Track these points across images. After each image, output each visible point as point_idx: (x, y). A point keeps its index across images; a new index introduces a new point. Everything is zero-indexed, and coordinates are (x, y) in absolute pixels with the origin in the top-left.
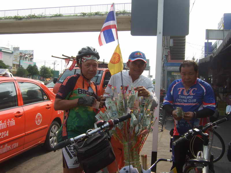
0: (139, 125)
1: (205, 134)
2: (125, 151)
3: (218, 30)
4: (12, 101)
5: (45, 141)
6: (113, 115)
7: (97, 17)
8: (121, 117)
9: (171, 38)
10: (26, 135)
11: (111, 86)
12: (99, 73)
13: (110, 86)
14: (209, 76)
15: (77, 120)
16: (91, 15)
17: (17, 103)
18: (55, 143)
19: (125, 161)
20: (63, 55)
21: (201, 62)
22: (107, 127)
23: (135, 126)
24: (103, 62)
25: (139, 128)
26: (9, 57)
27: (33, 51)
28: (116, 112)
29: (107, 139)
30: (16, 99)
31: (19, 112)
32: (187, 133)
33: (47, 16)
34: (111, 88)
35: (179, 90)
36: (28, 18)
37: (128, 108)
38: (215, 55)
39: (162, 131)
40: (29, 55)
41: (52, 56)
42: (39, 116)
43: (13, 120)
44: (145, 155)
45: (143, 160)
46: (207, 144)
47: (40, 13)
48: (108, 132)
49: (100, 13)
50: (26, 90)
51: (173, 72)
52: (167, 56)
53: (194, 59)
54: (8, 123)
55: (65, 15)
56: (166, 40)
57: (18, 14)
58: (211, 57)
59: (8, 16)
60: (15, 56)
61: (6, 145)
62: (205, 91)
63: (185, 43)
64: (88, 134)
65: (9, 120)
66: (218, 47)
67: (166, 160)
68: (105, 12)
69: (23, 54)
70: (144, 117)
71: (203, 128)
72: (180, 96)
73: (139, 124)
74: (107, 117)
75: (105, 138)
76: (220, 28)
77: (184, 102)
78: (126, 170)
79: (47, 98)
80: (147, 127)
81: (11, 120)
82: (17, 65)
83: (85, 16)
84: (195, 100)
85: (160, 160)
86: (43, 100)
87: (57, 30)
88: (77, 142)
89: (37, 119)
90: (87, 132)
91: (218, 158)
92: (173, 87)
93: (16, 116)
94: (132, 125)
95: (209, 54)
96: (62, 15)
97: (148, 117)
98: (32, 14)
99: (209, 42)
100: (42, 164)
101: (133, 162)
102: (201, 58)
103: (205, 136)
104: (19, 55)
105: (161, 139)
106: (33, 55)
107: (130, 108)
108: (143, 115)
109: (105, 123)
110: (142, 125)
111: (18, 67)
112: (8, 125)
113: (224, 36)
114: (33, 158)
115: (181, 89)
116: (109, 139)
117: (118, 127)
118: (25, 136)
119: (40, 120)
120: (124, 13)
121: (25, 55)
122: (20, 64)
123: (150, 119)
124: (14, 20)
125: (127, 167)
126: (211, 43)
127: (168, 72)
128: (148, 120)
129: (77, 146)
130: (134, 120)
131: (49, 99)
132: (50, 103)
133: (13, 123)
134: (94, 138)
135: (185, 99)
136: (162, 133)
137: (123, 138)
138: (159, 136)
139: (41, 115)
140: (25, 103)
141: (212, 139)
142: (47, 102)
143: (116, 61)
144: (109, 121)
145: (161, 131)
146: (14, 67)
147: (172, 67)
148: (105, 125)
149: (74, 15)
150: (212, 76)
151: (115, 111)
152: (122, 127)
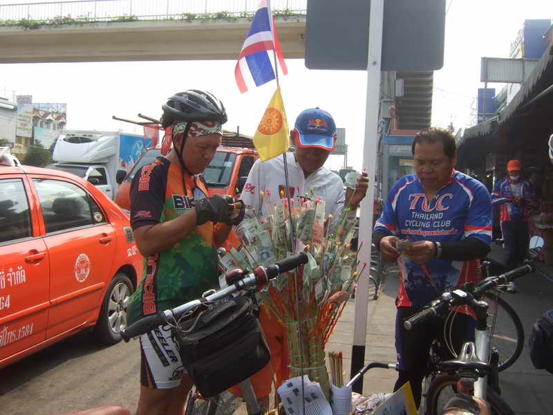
0: (325, 282)
1: (479, 303)
2: (290, 342)
3: (511, 60)
4: (17, 225)
5: (99, 321)
6: (262, 258)
7: (221, 23)
8: (282, 261)
9: (399, 76)
10: (52, 306)
11: (254, 188)
12: (227, 159)
13: (252, 188)
14: (487, 170)
15: (181, 274)
16: (206, 18)
17: (30, 229)
18: (121, 326)
19: (290, 366)
20: (140, 115)
21: (470, 136)
22: (251, 283)
23: (315, 283)
24: (236, 132)
25: (325, 288)
26: (7, 118)
27: (64, 105)
28: (269, 251)
29: (252, 314)
30: (29, 219)
31: (35, 252)
32: (438, 301)
33: (100, 20)
34: (253, 193)
35: (413, 198)
36: (54, 23)
37: (298, 240)
38: (504, 119)
39: (376, 298)
40: (55, 116)
41: (114, 118)
42: (83, 262)
43: (20, 270)
44: (337, 352)
45: (333, 364)
46: (483, 327)
47: (83, 14)
48: (254, 295)
49: (228, 15)
50: (52, 199)
51: (402, 158)
52: (388, 120)
53: (452, 128)
54: (9, 276)
55: (143, 18)
56: (386, 82)
57: (30, 14)
58: (493, 124)
59: (4, 20)
60: (20, 118)
61: (5, 329)
62: (471, 198)
63: (431, 88)
64: (206, 300)
65: (11, 270)
66: (509, 100)
67: (386, 366)
68: (241, 13)
69: (41, 113)
70: (335, 263)
71: (476, 290)
72: (414, 213)
73: (325, 280)
74: (248, 261)
75: (247, 310)
76: (516, 55)
77: (424, 229)
78: (292, 388)
79: (101, 217)
80: (344, 286)
81: (15, 270)
82: (26, 139)
83: (193, 21)
84: (448, 223)
85: (372, 366)
86: (93, 222)
87: (124, 54)
88: (180, 320)
89: (79, 269)
90: (203, 295)
91: (507, 361)
92: (399, 193)
93: (28, 261)
94: (306, 280)
95: (487, 116)
96: (137, 17)
97: (345, 262)
98: (63, 16)
99: (488, 87)
100: (90, 375)
101: (309, 369)
102: (469, 127)
103: (480, 307)
104: (32, 116)
105: (374, 317)
106: (65, 114)
107: (302, 240)
108: (334, 258)
109: (246, 276)
110: (332, 282)
111: (29, 143)
112: (10, 282)
113: (524, 73)
114: (69, 361)
115: (417, 196)
116: (257, 313)
117: (274, 285)
118: (51, 310)
119: (86, 271)
120: (287, 15)
121: (47, 114)
122: (33, 137)
123: (350, 266)
124: (20, 30)
125: (296, 381)
126: (493, 91)
127: (390, 158)
128: (346, 268)
129: (181, 328)
130: (313, 268)
131: (106, 220)
132: (108, 229)
133: (20, 276)
134: (219, 311)
135: (424, 221)
136: (377, 304)
137: (286, 311)
138: (370, 310)
139: (87, 258)
140: (49, 230)
141: (495, 317)
142: (102, 227)
143: (273, 129)
144: (256, 269)
145: (372, 297)
146: (20, 145)
147: (399, 146)
148: (246, 280)
149: (166, 17)
150: (494, 168)
151: (267, 248)
152: (283, 284)
